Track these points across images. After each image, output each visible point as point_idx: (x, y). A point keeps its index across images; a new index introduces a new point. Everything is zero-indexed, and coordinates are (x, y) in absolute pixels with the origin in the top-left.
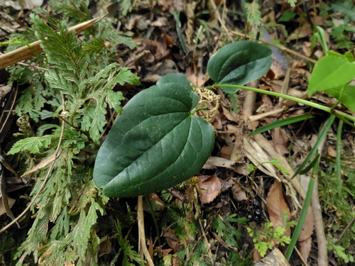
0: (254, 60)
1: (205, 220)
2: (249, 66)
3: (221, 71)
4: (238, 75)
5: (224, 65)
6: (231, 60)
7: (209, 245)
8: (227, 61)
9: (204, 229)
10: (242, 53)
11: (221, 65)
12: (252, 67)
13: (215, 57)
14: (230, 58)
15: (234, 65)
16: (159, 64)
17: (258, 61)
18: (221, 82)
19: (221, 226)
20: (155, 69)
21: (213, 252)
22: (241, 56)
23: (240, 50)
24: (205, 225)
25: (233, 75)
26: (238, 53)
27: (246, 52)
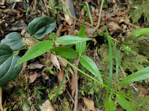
0: (49, 24)
1: (30, 90)
2: (47, 27)
3: (34, 30)
4: (42, 31)
5: (35, 27)
6: (38, 25)
7: (30, 99)
8: (36, 26)
9: (29, 93)
10: (43, 22)
11: (34, 27)
12: (48, 27)
13: (31, 25)
14: (37, 24)
15: (40, 27)
16: (17, 22)
17: (50, 24)
18: (35, 35)
19: (35, 91)
20: (15, 24)
21: (31, 101)
22: (42, 23)
23: (41, 21)
24: (29, 91)
25: (40, 31)
26: (41, 22)
27: (44, 21)
